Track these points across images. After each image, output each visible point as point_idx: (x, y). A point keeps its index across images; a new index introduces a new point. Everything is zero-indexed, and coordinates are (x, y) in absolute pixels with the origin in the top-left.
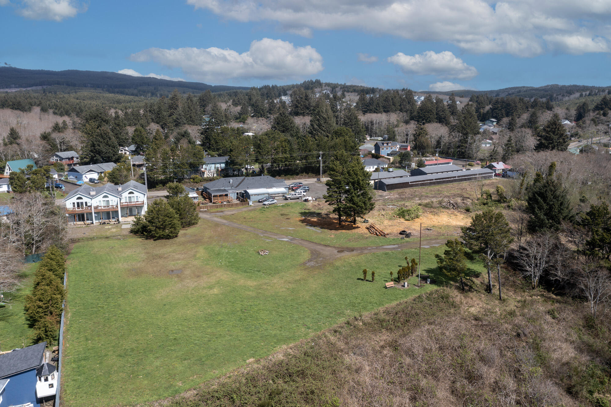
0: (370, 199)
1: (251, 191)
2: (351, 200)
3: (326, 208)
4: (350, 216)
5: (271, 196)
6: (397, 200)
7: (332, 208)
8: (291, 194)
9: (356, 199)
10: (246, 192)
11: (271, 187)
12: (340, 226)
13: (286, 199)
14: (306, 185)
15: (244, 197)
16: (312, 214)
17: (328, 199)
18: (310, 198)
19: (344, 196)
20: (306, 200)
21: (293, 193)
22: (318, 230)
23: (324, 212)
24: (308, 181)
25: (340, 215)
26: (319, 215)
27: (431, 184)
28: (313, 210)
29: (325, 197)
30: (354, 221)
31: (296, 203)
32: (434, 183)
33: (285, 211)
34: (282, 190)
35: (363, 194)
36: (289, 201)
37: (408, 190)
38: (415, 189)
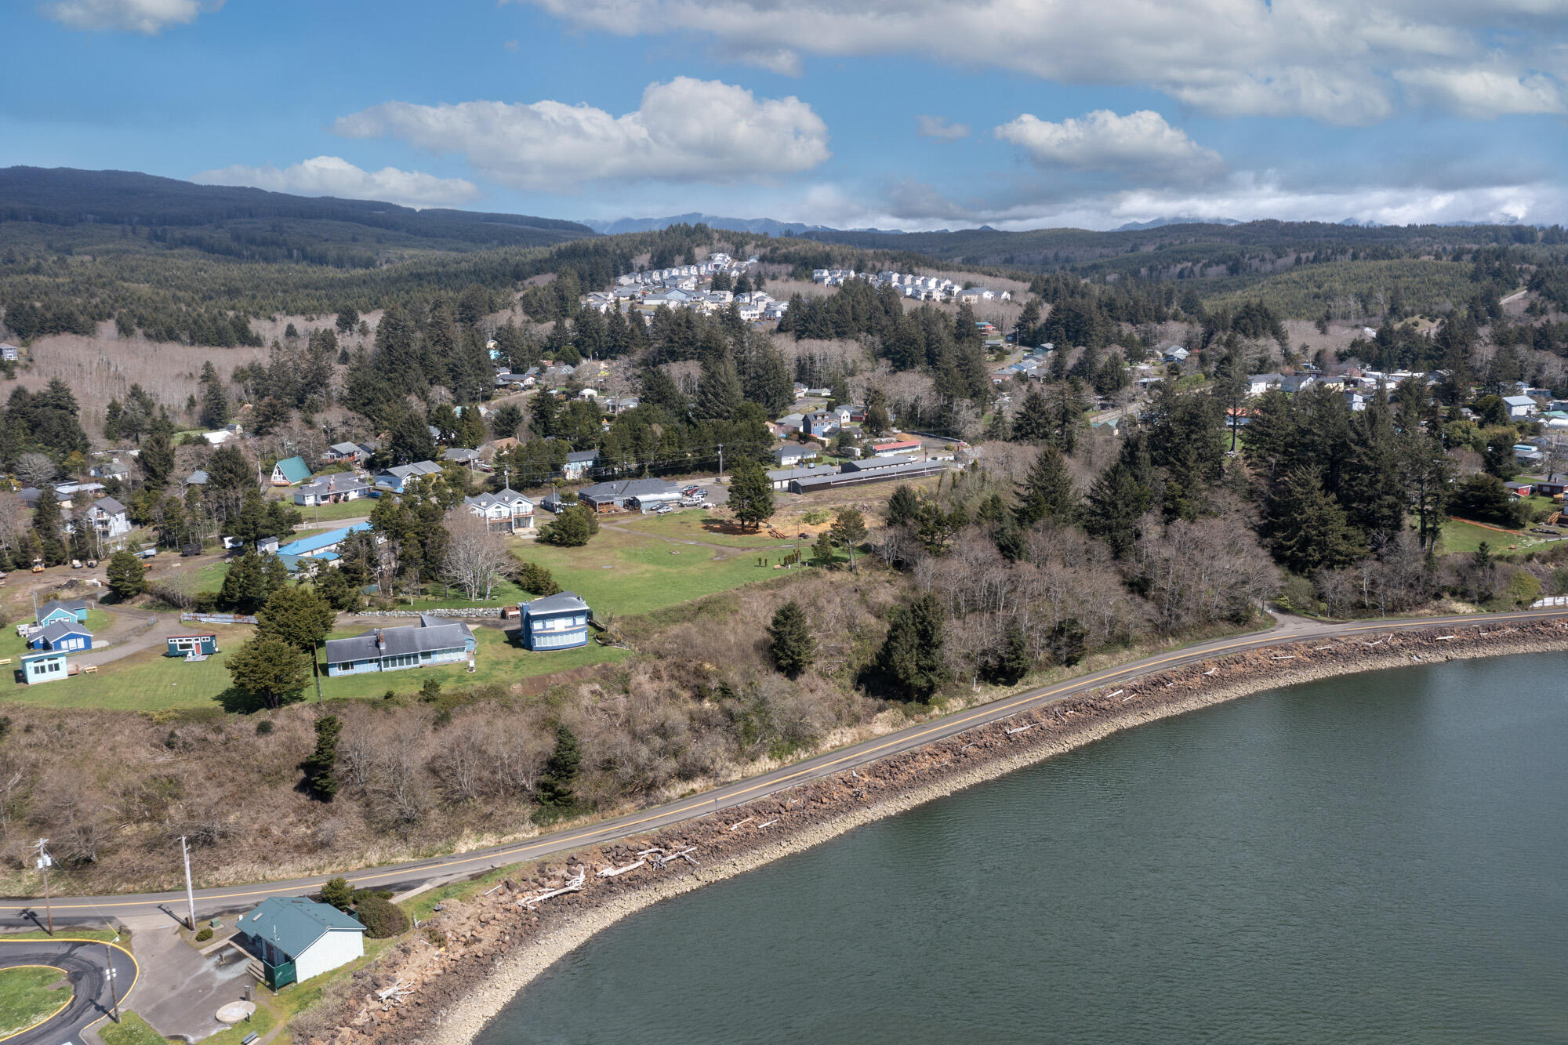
0: (771, 504)
1: (641, 498)
2: (753, 506)
3: (728, 514)
4: (753, 521)
5: (663, 504)
6: (810, 504)
7: (734, 514)
8: (688, 500)
9: (757, 504)
10: (635, 499)
11: (662, 492)
12: (743, 530)
13: (682, 506)
14: (703, 488)
15: (633, 505)
16: (715, 521)
17: (731, 504)
18: (710, 505)
19: (746, 502)
20: (705, 507)
21: (689, 498)
22: (721, 535)
23: (726, 519)
24: (705, 482)
25: (743, 521)
26: (721, 522)
27: (860, 483)
28: (714, 517)
29: (727, 503)
30: (757, 526)
31: (695, 510)
32: (865, 483)
33: (684, 519)
34: (677, 495)
35: (765, 500)
36: (686, 508)
37: (827, 493)
38: (838, 490)
